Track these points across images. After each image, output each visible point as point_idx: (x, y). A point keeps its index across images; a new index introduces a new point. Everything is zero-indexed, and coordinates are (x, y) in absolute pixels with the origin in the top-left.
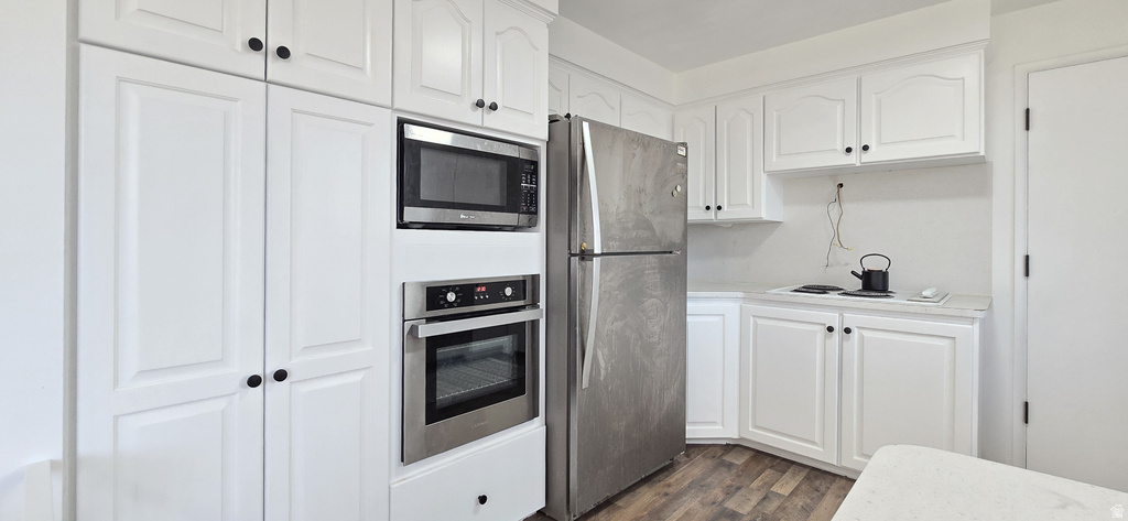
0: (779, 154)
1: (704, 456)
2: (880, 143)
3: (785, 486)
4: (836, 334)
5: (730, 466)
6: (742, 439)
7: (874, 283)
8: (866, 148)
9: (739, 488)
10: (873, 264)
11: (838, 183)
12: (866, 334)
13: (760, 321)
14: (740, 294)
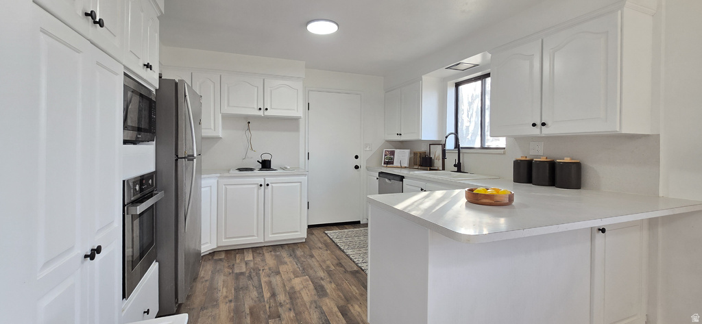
0: (228, 105)
1: (204, 261)
2: (271, 108)
3: (249, 257)
4: (263, 187)
5: (221, 260)
6: (218, 247)
7: (266, 165)
8: (267, 109)
9: (233, 265)
10: (266, 157)
11: (248, 121)
12: (273, 185)
13: (228, 187)
14: (218, 175)
